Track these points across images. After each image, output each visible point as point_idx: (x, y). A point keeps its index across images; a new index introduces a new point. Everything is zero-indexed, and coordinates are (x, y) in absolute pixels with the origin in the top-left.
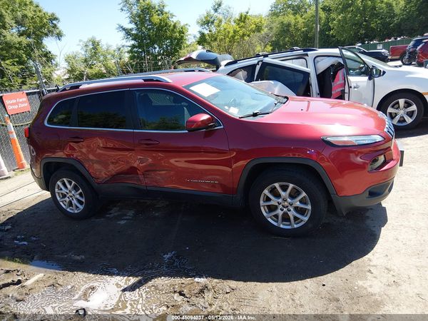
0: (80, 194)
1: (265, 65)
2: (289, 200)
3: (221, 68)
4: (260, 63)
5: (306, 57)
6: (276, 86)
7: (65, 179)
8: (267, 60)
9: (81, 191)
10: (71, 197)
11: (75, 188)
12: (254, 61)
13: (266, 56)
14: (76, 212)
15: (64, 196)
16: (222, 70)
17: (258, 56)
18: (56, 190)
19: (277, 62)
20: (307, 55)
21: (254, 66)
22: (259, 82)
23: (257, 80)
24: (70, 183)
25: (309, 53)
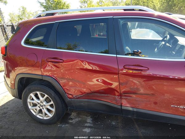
0: (51, 106)
7: (38, 93)
9: (52, 102)
10: (42, 106)
11: (47, 100)
14: (45, 118)
15: (35, 105)
18: (29, 100)
24: (43, 96)
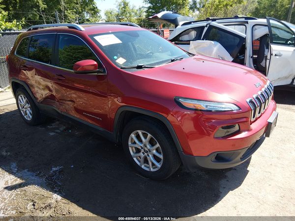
1: (211, 27)
2: (148, 146)
3: (178, 27)
4: (208, 26)
5: (246, 24)
6: (215, 45)
8: (214, 23)
12: (204, 24)
13: (214, 20)
16: (179, 29)
17: (208, 19)
19: (221, 26)
20: (247, 23)
21: (203, 28)
22: (205, 41)
23: (203, 39)
25: (249, 21)
